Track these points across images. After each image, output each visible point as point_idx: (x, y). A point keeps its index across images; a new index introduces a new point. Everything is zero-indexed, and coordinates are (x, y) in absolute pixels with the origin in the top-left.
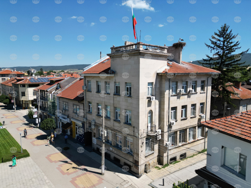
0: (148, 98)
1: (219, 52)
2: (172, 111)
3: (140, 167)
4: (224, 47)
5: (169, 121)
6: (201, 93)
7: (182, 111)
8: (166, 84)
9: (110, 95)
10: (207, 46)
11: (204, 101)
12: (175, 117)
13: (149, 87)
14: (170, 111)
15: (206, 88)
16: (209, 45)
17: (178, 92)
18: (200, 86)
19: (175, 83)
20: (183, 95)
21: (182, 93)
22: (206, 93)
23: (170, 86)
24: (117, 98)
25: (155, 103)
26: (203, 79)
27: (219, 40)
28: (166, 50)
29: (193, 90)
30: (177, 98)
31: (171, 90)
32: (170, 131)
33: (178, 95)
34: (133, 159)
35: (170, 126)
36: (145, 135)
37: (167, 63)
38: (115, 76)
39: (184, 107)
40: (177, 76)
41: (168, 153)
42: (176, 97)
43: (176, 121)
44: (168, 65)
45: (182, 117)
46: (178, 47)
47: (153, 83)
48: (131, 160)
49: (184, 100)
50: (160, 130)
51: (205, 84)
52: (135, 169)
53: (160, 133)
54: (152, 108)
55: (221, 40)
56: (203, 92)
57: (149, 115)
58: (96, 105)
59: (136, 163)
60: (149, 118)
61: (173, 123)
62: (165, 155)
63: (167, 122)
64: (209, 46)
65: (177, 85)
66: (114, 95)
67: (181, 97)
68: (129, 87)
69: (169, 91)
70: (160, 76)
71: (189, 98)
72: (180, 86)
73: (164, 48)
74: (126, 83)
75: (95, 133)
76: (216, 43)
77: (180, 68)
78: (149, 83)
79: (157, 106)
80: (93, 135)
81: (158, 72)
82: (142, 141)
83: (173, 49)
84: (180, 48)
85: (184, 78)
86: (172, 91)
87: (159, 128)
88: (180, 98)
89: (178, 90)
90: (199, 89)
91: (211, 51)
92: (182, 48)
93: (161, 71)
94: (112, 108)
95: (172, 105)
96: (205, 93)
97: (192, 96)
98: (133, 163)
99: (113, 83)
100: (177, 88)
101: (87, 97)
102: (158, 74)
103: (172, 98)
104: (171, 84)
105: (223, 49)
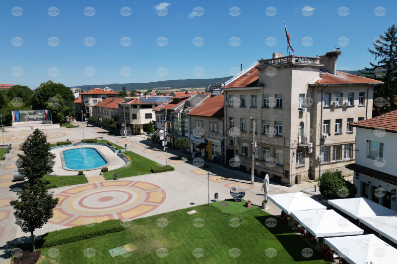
0: (299, 109)
1: (385, 59)
2: (325, 125)
3: (291, 177)
4: (392, 53)
5: (321, 134)
6: (359, 106)
7: (336, 125)
8: (318, 95)
9: (257, 109)
10: (371, 51)
11: (363, 115)
12: (328, 131)
13: (301, 98)
14: (323, 125)
15: (366, 101)
16: (372, 50)
17: (332, 104)
18: (358, 98)
19: (328, 95)
20: (337, 107)
21: (336, 106)
22: (366, 106)
23: (322, 98)
24: (266, 111)
25: (307, 115)
26: (362, 90)
27: (386, 45)
28: (318, 61)
29: (349, 103)
30: (331, 111)
31: (324, 102)
32: (323, 145)
33: (332, 108)
34: (284, 170)
35: (322, 140)
36: (296, 146)
37: (319, 74)
38: (263, 88)
39: (339, 121)
40: (330, 87)
41: (320, 168)
42: (329, 110)
43: (329, 135)
44: (320, 76)
45: (336, 131)
46: (332, 56)
47: (304, 94)
48: (281, 171)
49: (339, 113)
50: (312, 143)
51: (364, 97)
52: (285, 179)
53: (312, 146)
54: (303, 120)
55: (388, 45)
56: (362, 105)
57: (300, 127)
58: (239, 120)
59: (287, 174)
60: (300, 130)
61: (326, 136)
62: (317, 169)
63: (320, 136)
64: (373, 52)
65: (330, 97)
66: (262, 108)
67: (335, 110)
68: (279, 99)
69: (322, 103)
70: (311, 88)
71: (344, 112)
72: (334, 97)
73: (317, 59)
74: (276, 95)
75: (237, 151)
76: (381, 48)
77: (334, 79)
78: (300, 94)
79: (309, 119)
80: (235, 152)
81: (310, 83)
82: (293, 152)
83: (326, 58)
84: (334, 57)
85: (338, 90)
86: (325, 104)
87: (311, 142)
88: (333, 111)
89: (332, 102)
90: (356, 102)
91: (376, 58)
92: (337, 57)
93: (313, 82)
94: (259, 122)
95: (325, 118)
96: (364, 106)
97: (348, 109)
98: (283, 174)
99: (261, 95)
100: (330, 100)
101: (228, 113)
102: (309, 86)
103: (325, 111)
104: (324, 95)
105: (390, 55)
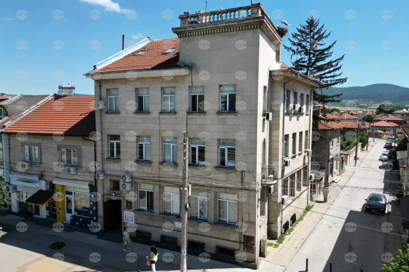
0: (263, 114)
3: (256, 246)
5: (283, 159)
6: (306, 115)
8: (281, 92)
9: (178, 115)
11: (308, 128)
12: (286, 154)
15: (309, 106)
16: (288, 47)
17: (290, 108)
18: (306, 103)
20: (293, 115)
21: (293, 112)
22: (309, 115)
24: (197, 119)
25: (267, 127)
26: (308, 92)
32: (283, 177)
33: (290, 115)
34: (240, 234)
36: (260, 184)
38: (191, 74)
41: (281, 217)
42: (288, 117)
47: (266, 87)
48: (235, 237)
49: (294, 124)
51: (308, 101)
52: (245, 253)
54: (265, 134)
59: (248, 242)
61: (289, 162)
62: (279, 220)
63: (282, 162)
65: (288, 96)
66: (188, 113)
68: (227, 94)
69: (284, 106)
71: (298, 122)
72: (292, 98)
74: (222, 86)
75: (129, 202)
79: (268, 133)
80: (124, 205)
81: (271, 69)
82: (258, 196)
85: (295, 86)
89: (291, 105)
90: (305, 108)
95: (285, 132)
97: (300, 119)
98: (241, 243)
100: (288, 102)
101: (106, 125)
102: (271, 73)
103: (285, 120)
104: (286, 92)
